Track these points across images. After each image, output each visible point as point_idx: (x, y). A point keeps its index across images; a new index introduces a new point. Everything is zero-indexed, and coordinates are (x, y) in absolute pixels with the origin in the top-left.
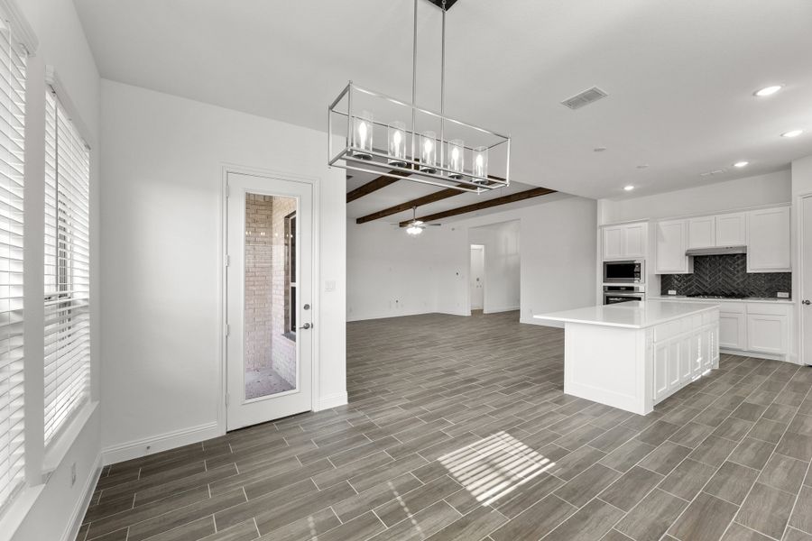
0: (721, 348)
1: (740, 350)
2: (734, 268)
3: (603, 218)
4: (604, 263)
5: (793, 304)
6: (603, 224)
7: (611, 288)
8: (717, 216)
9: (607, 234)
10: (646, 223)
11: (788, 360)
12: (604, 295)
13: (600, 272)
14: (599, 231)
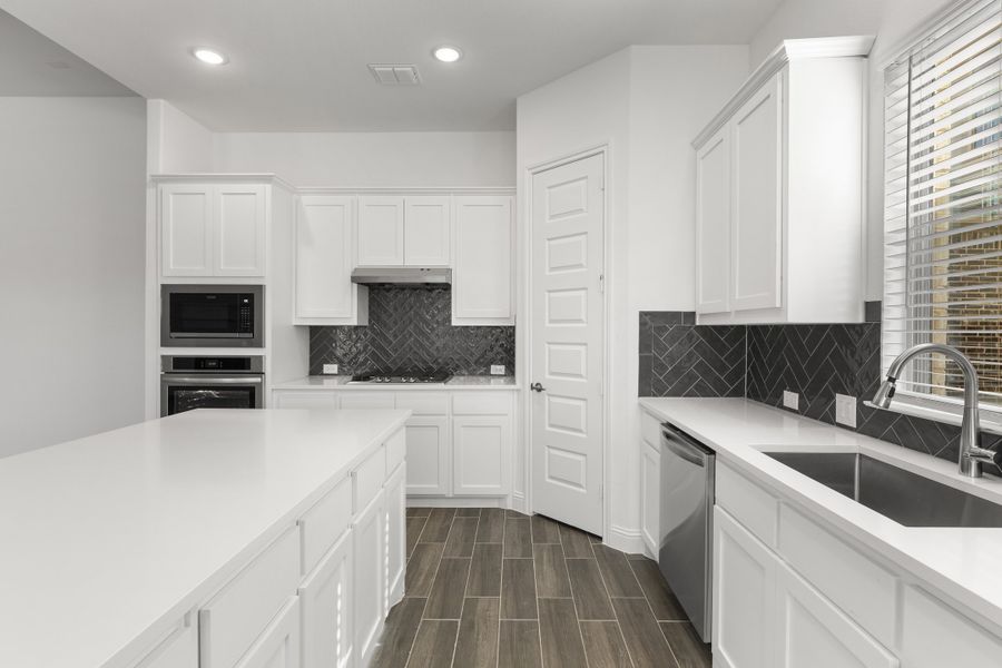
0: (409, 497)
1: (442, 497)
2: (433, 316)
3: (161, 159)
4: (164, 287)
5: (518, 390)
6: (161, 171)
7: (180, 364)
8: (406, 197)
9: (171, 202)
10: (268, 187)
11: (509, 506)
12: (163, 382)
13: (153, 312)
14: (150, 193)
